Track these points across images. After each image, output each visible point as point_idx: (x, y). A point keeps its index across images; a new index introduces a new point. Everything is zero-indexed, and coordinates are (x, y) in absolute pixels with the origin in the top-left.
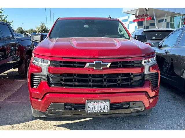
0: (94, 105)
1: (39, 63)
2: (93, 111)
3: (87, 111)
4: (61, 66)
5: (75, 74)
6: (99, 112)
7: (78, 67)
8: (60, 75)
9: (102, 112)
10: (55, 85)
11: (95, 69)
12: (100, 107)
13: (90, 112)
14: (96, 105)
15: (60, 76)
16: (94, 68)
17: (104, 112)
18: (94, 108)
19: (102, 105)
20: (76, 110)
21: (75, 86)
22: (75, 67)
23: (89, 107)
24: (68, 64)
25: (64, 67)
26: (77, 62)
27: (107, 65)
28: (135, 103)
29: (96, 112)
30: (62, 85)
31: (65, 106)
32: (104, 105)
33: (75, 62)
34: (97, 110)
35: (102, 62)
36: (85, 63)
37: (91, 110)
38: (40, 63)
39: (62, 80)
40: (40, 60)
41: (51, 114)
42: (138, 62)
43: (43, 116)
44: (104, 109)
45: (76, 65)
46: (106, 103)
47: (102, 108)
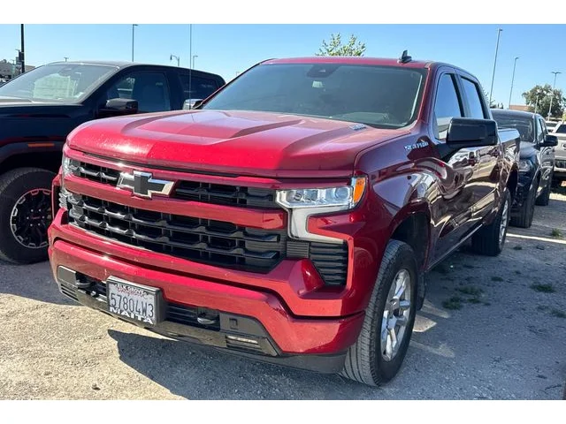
0: (122, 295)
3: (109, 306)
4: (82, 175)
6: (132, 316)
9: (139, 318)
11: (135, 195)
12: (135, 303)
13: (115, 312)
14: (126, 295)
16: (133, 190)
17: (145, 321)
18: (122, 302)
19: (139, 298)
20: (97, 296)
21: (107, 233)
23: (113, 296)
24: (91, 171)
27: (161, 187)
29: (128, 315)
31: (76, 280)
32: (145, 301)
33: (104, 169)
34: (129, 310)
42: (261, 195)
44: (144, 311)
45: (103, 175)
46: (150, 295)
47: (140, 308)
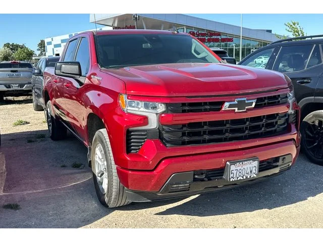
0: (238, 168)
1: (140, 110)
2: (237, 178)
3: (230, 179)
4: (184, 111)
5: (205, 123)
6: (245, 178)
7: (210, 110)
8: (181, 126)
9: (249, 177)
10: (172, 144)
11: (237, 112)
12: (246, 170)
13: (234, 180)
14: (240, 168)
15: (182, 128)
16: (235, 110)
17: (252, 177)
18: (238, 172)
19: (248, 166)
20: (210, 180)
21: (204, 142)
22: (206, 110)
23: (232, 172)
24: (195, 107)
25: (188, 112)
26: (209, 102)
27: (251, 104)
28: (285, 158)
29: (242, 178)
30: (184, 143)
31: (194, 176)
32: (251, 166)
33: (205, 104)
34: (242, 175)
35: (245, 99)
36: (222, 103)
37: (235, 176)
38: (142, 109)
39: (184, 134)
40: (142, 104)
41: (170, 192)
42: (284, 97)
43: (143, 200)
44: (251, 172)
45: (208, 107)
46: (255, 162)
47: (249, 171)
